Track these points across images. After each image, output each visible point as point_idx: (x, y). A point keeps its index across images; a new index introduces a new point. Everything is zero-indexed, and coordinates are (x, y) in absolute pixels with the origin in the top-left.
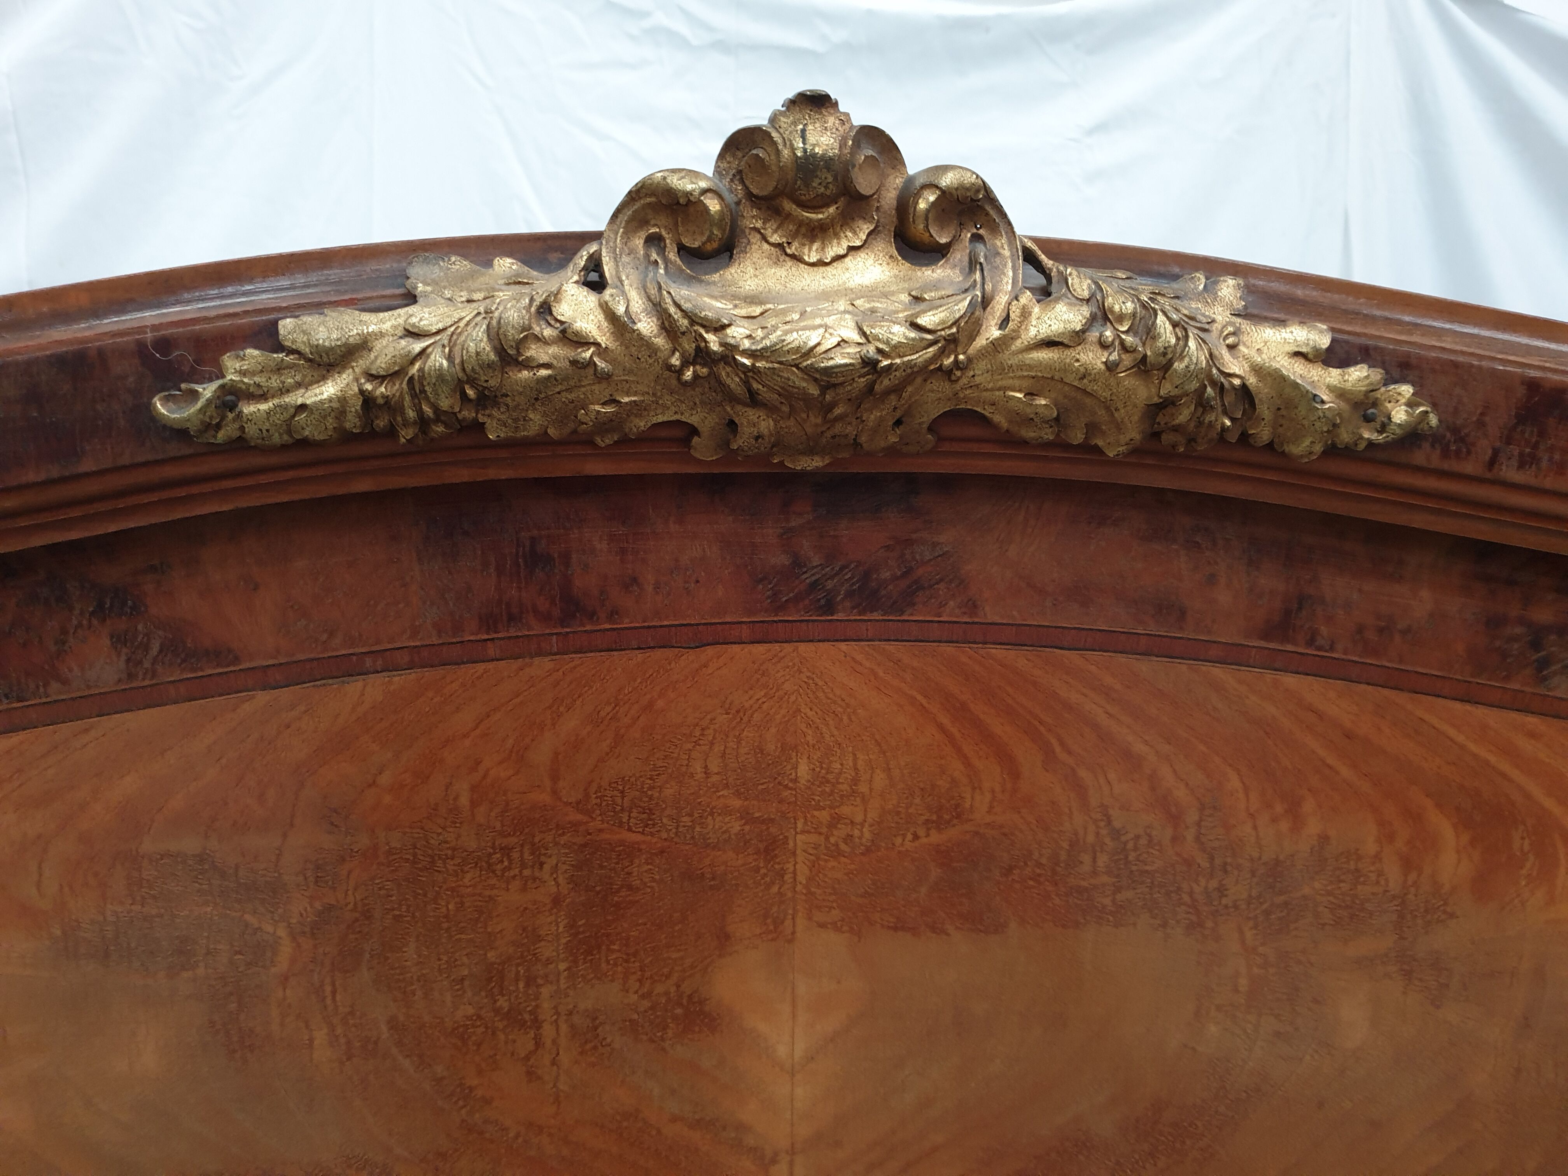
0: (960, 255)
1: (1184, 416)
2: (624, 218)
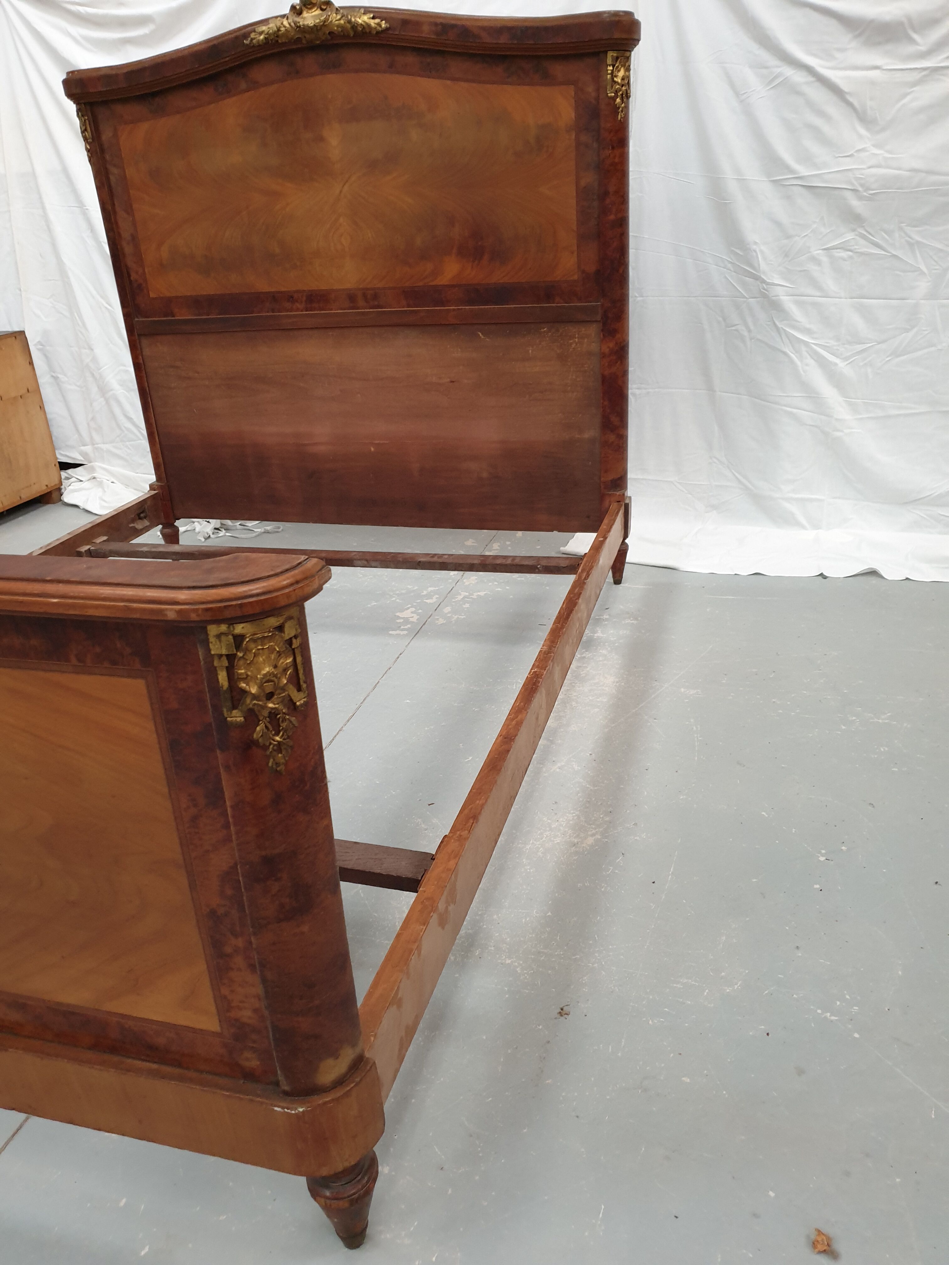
0: (327, 10)
1: (354, 29)
2: (291, 10)
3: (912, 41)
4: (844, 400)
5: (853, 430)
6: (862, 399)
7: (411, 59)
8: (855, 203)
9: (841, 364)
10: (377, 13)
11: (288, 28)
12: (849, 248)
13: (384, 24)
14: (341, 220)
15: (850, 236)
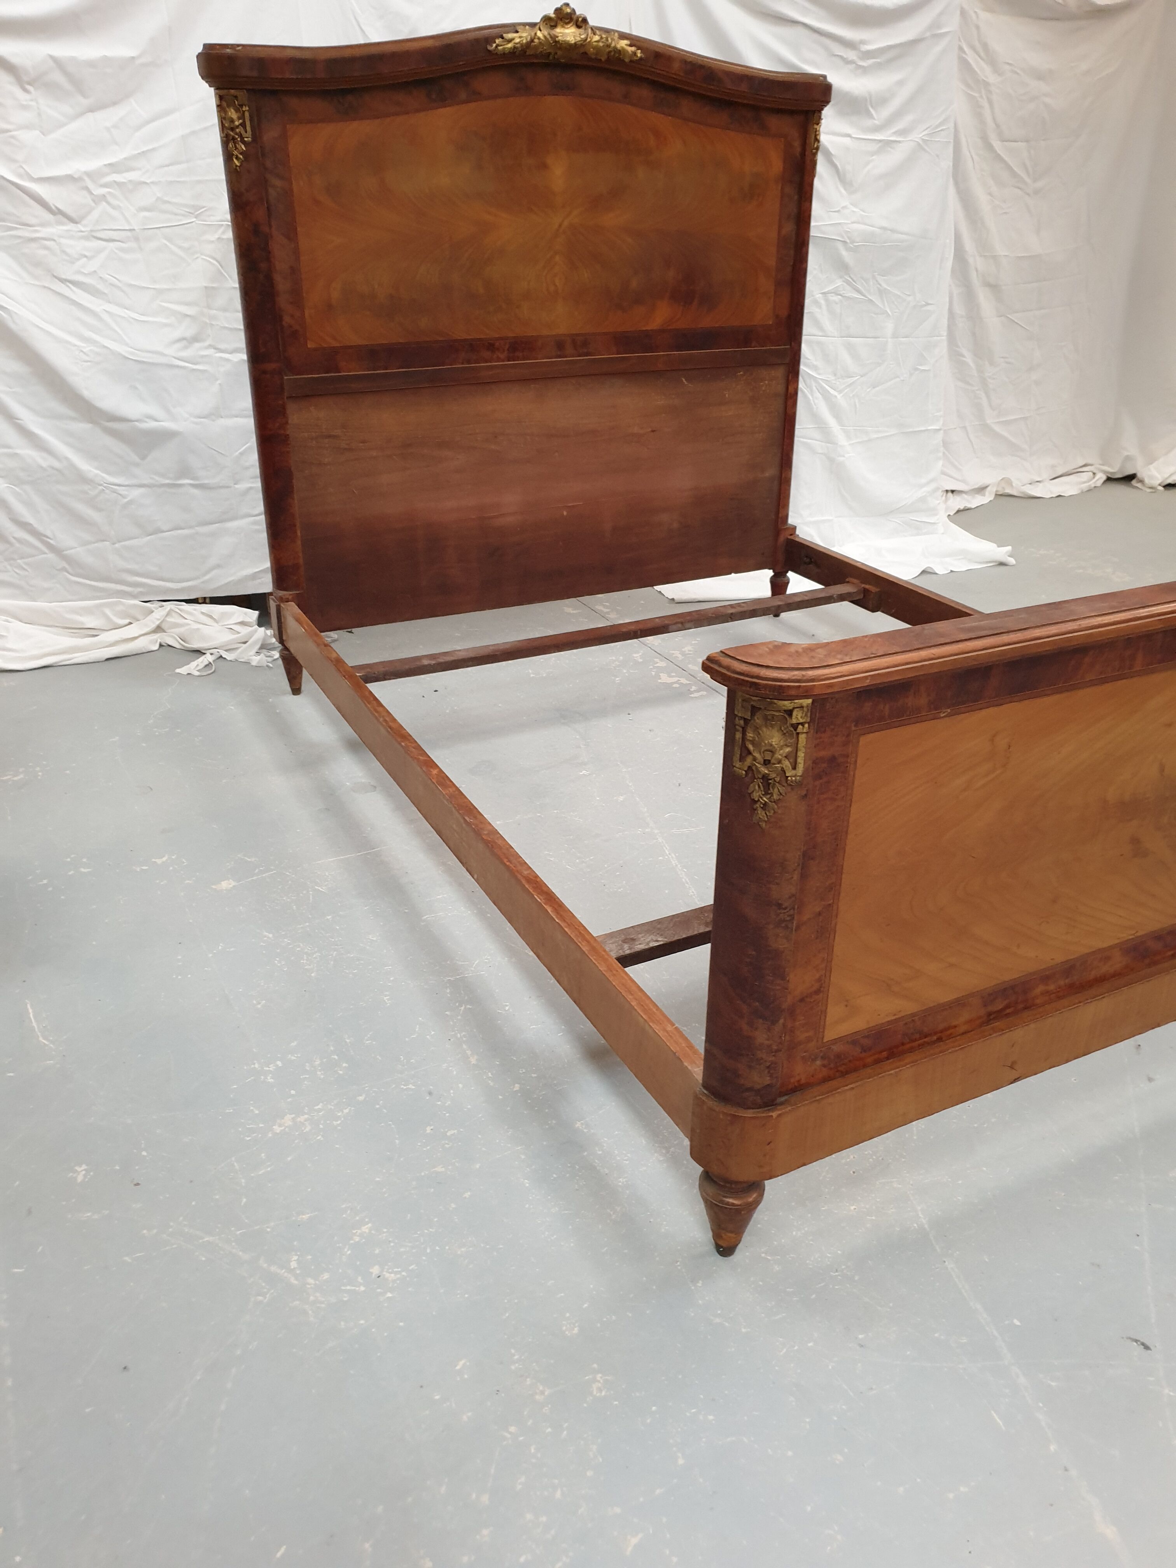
0: (584, 27)
1: (612, 54)
2: (544, 20)
3: (871, 117)
4: (841, 429)
5: (850, 455)
6: (853, 427)
7: (645, 92)
8: (844, 253)
9: (839, 396)
10: (635, 41)
11: (542, 40)
12: (838, 292)
13: (639, 54)
14: (557, 258)
15: (839, 283)
